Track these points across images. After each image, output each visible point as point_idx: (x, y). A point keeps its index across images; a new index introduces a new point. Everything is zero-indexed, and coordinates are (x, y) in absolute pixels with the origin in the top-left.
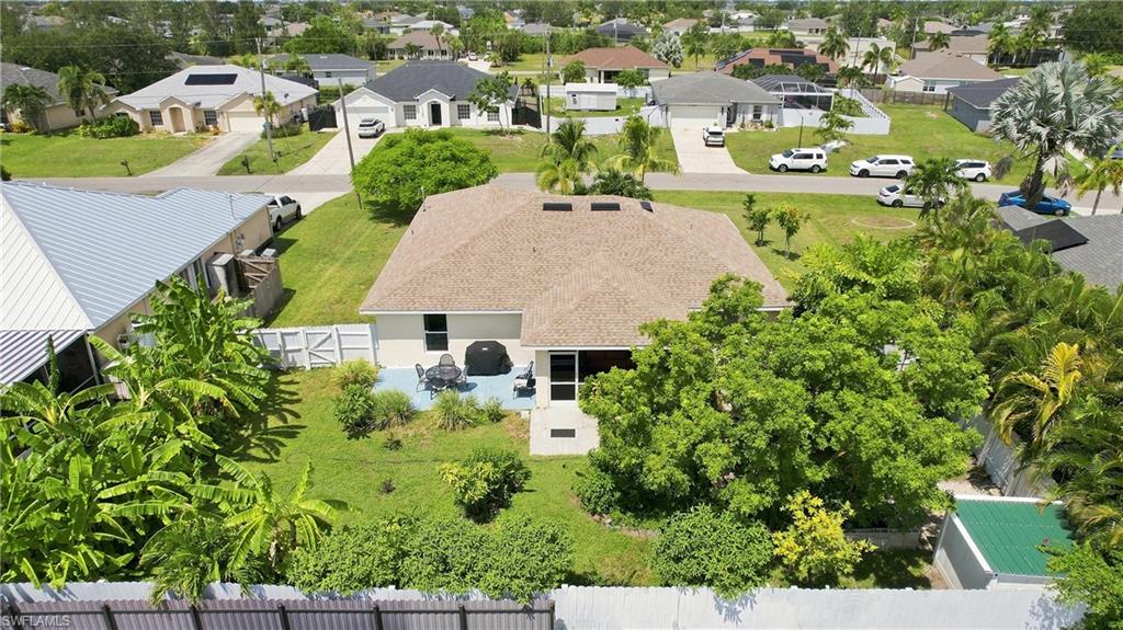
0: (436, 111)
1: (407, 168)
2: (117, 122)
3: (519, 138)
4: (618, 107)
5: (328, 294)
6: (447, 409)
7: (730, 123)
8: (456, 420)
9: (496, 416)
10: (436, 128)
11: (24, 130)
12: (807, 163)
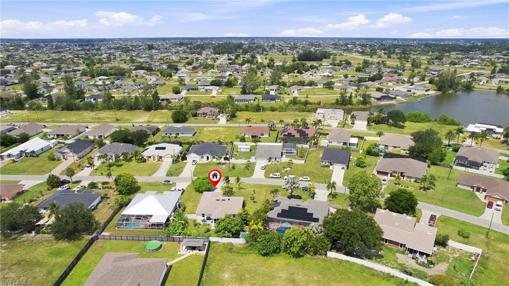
0: (208, 157)
1: (201, 185)
2: (143, 160)
3: (224, 166)
4: (251, 150)
5: (190, 207)
6: (204, 224)
7: (269, 161)
8: (204, 225)
9: (209, 225)
10: (208, 161)
11: (123, 160)
12: (276, 176)
